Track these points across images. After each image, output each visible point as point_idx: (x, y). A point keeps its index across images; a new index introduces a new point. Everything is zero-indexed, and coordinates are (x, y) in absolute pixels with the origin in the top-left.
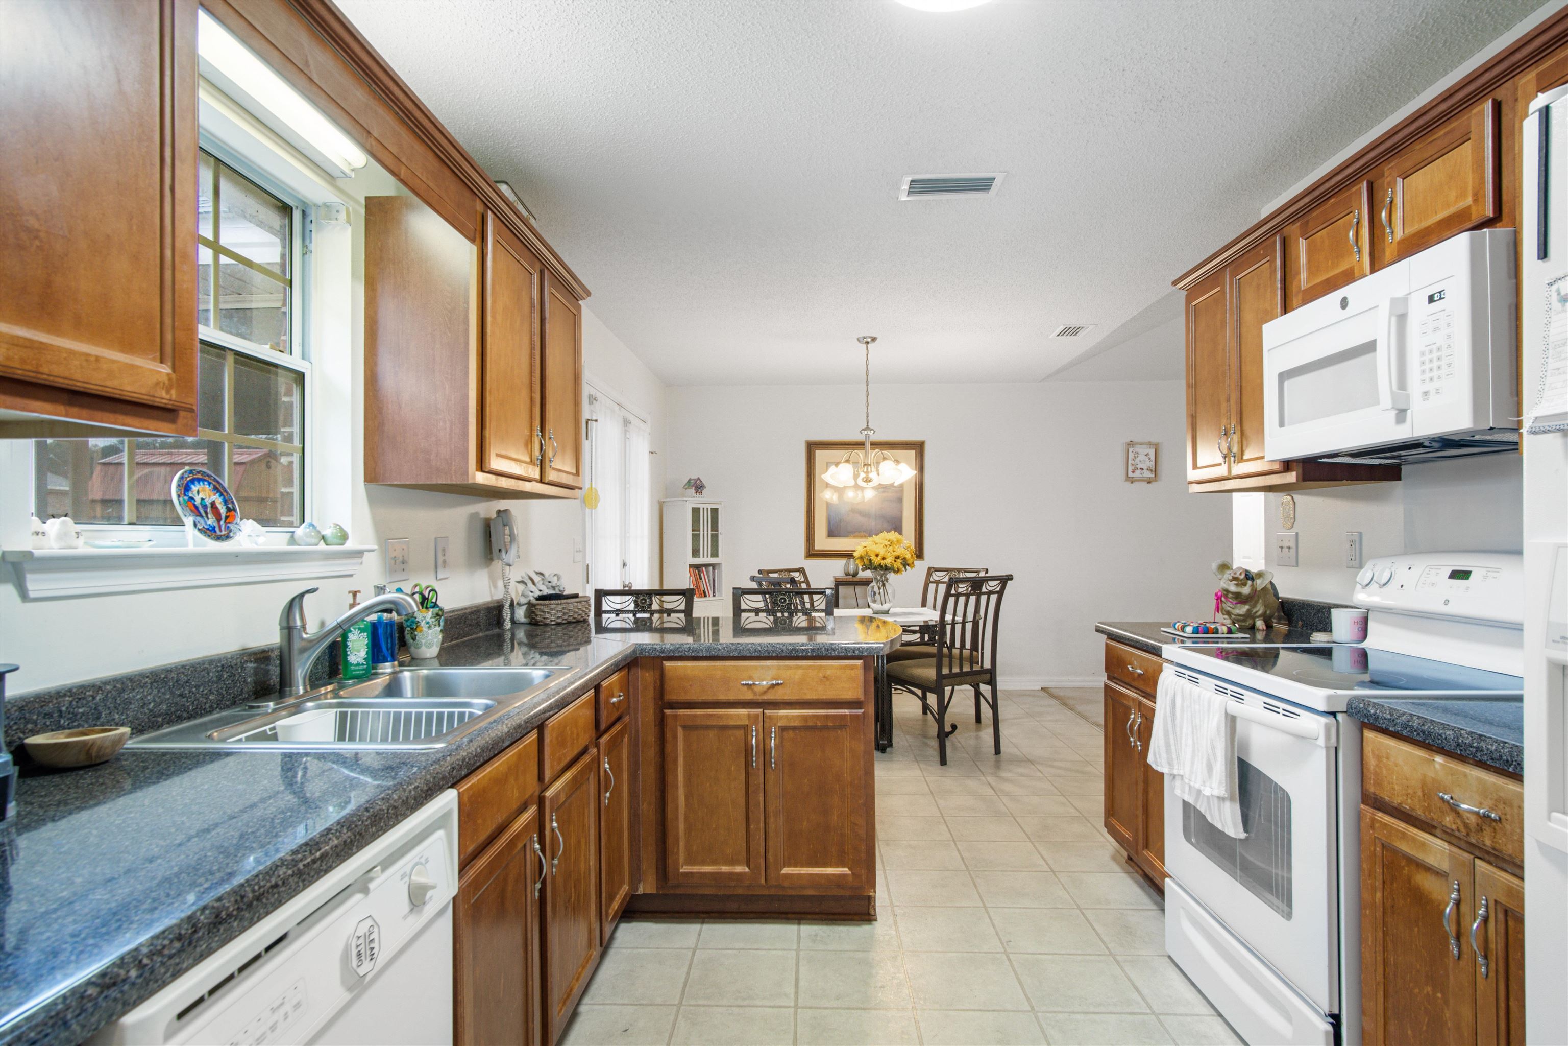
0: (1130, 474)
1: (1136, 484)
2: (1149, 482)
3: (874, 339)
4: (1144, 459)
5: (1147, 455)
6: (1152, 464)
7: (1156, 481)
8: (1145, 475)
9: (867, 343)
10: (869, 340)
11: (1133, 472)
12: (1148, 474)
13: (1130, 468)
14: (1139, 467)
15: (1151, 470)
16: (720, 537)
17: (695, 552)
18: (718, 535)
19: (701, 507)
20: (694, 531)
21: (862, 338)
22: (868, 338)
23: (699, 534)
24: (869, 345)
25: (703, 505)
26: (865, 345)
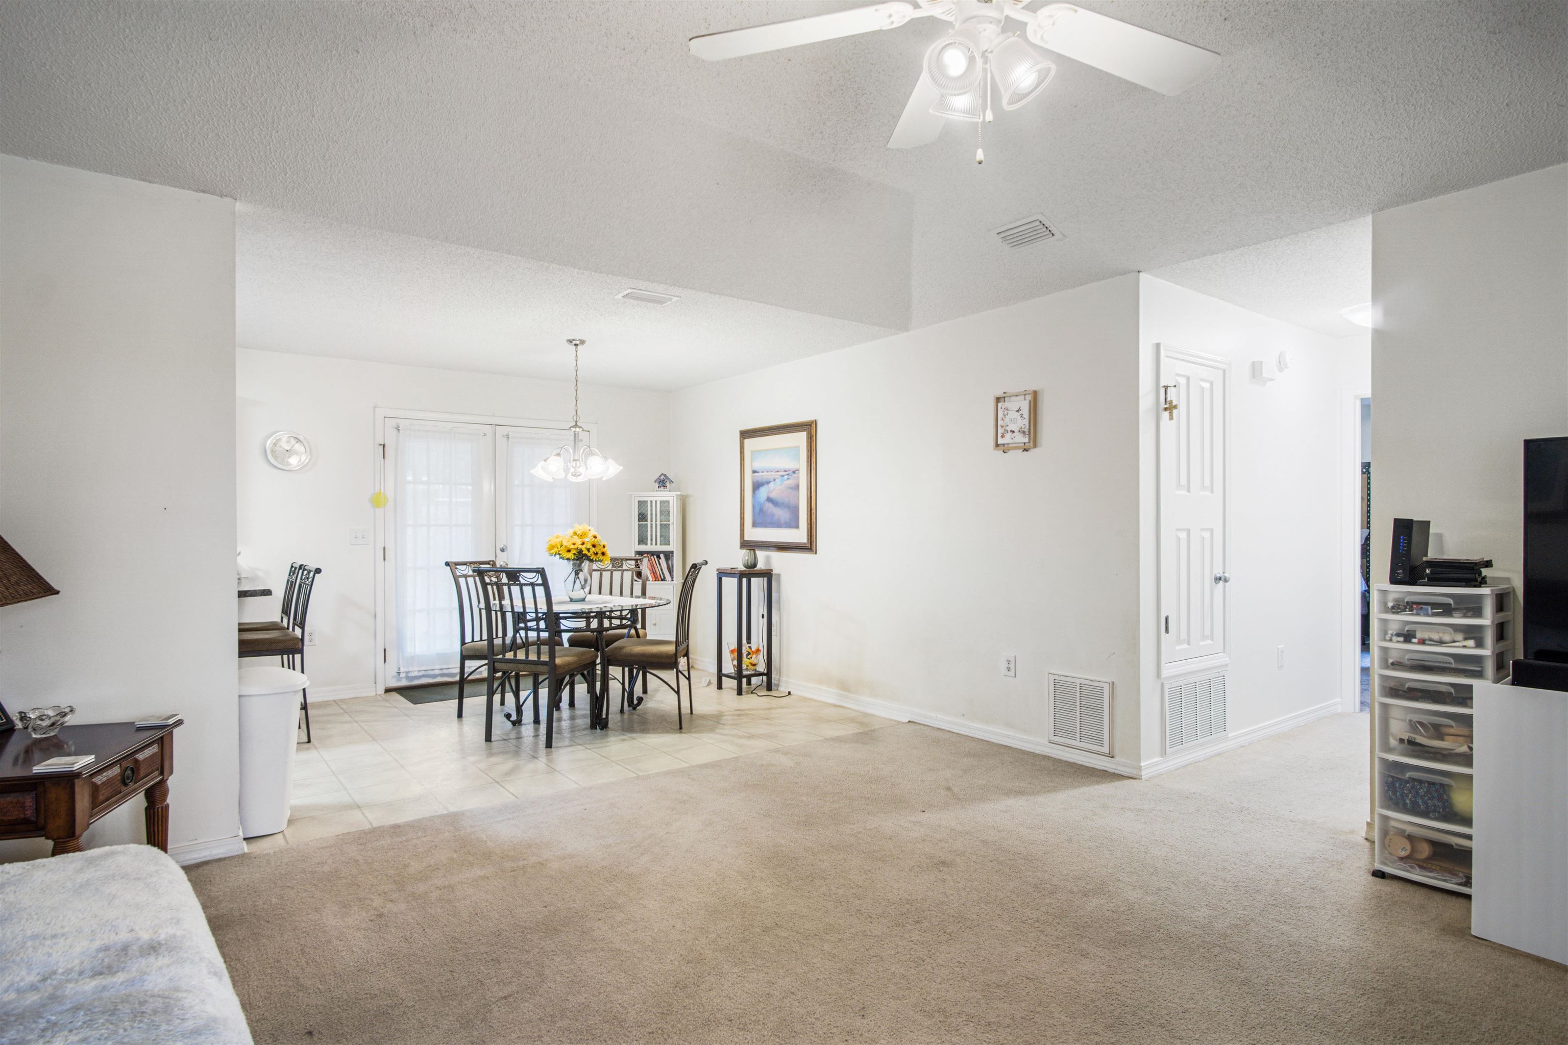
0: (1000, 441)
1: (1011, 453)
2: (1026, 450)
3: (583, 342)
4: (1016, 420)
5: (1018, 411)
6: (1024, 423)
7: (1035, 446)
8: (1016, 440)
9: (576, 345)
10: (578, 342)
11: (1003, 436)
12: (1021, 439)
13: (1000, 431)
14: (1009, 429)
15: (1024, 432)
16: (671, 527)
17: (642, 540)
18: (669, 525)
19: (649, 499)
20: (642, 521)
21: (570, 341)
22: (576, 340)
23: (647, 524)
24: (578, 347)
25: (651, 499)
26: (574, 347)
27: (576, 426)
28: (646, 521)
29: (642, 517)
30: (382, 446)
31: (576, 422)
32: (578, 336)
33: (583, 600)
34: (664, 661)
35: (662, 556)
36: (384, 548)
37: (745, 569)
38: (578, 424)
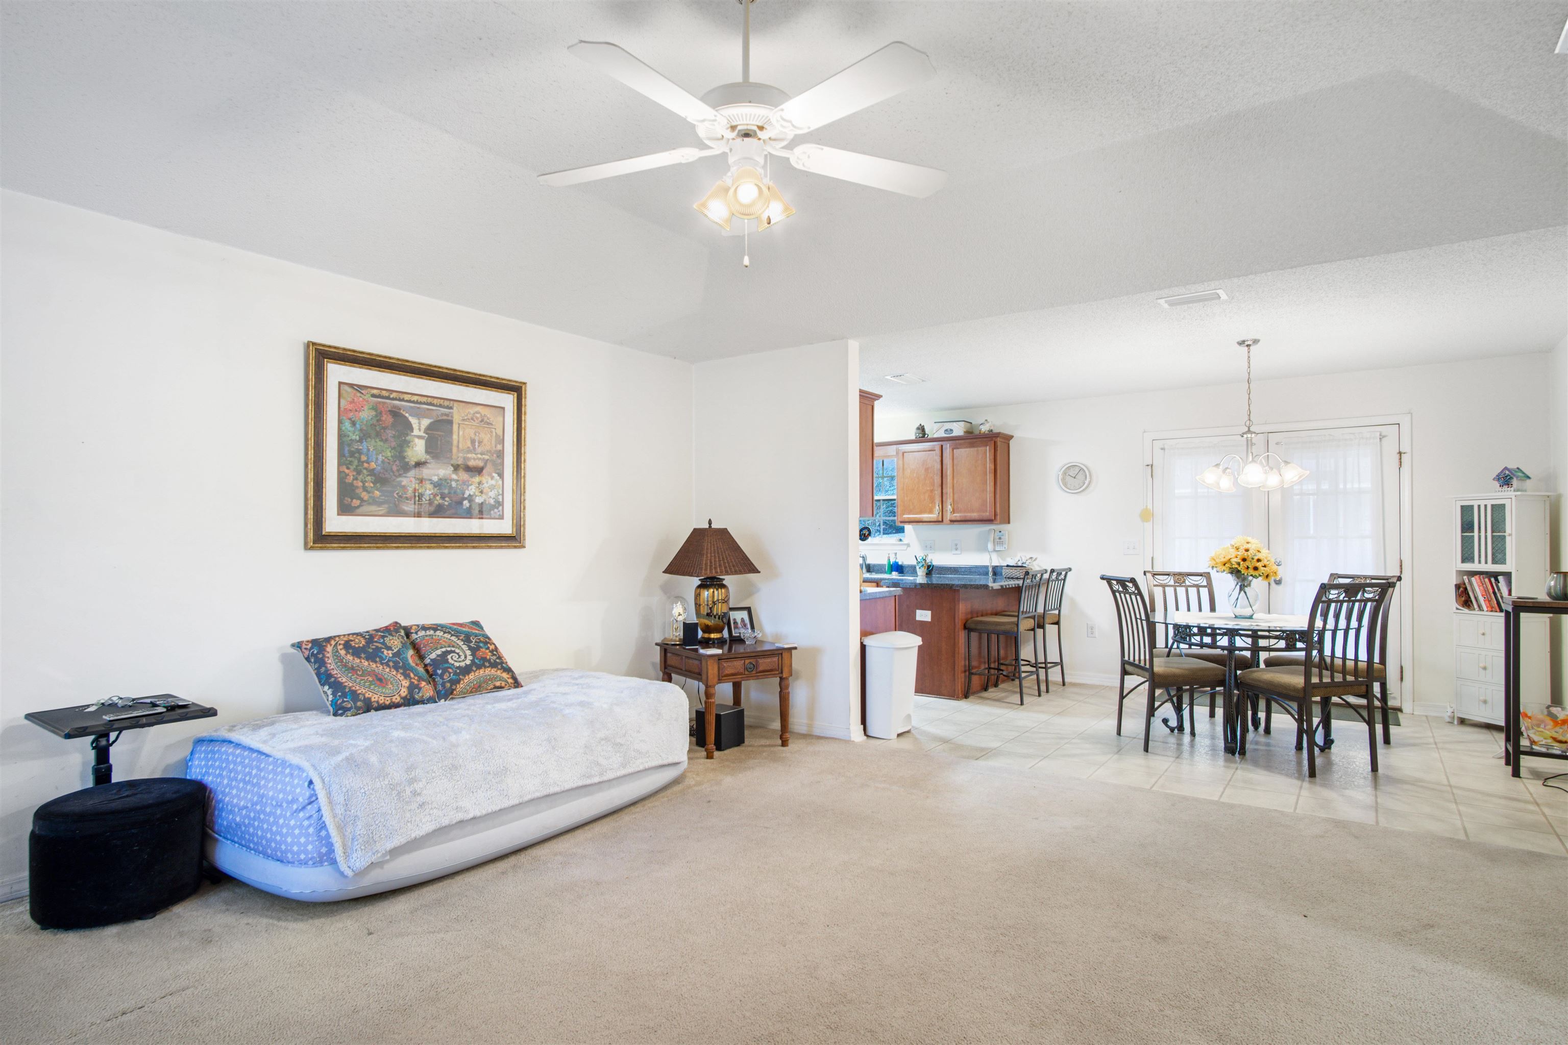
3: (1256, 341)
9: (1248, 346)
10: (1249, 343)
16: (1508, 539)
17: (1467, 557)
18: (1505, 537)
19: (1475, 504)
20: (1464, 533)
21: (1241, 343)
22: (1247, 341)
23: (1473, 536)
24: (1251, 348)
25: (1479, 502)
26: (1246, 348)
27: (1249, 431)
28: (1473, 531)
29: (1467, 526)
30: (1150, 467)
31: (1249, 427)
32: (1249, 336)
33: (1251, 617)
34: (1292, 693)
35: (1500, 578)
36: (1152, 558)
37: (1548, 599)
38: (1251, 429)
